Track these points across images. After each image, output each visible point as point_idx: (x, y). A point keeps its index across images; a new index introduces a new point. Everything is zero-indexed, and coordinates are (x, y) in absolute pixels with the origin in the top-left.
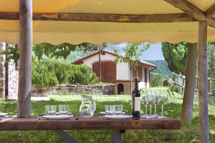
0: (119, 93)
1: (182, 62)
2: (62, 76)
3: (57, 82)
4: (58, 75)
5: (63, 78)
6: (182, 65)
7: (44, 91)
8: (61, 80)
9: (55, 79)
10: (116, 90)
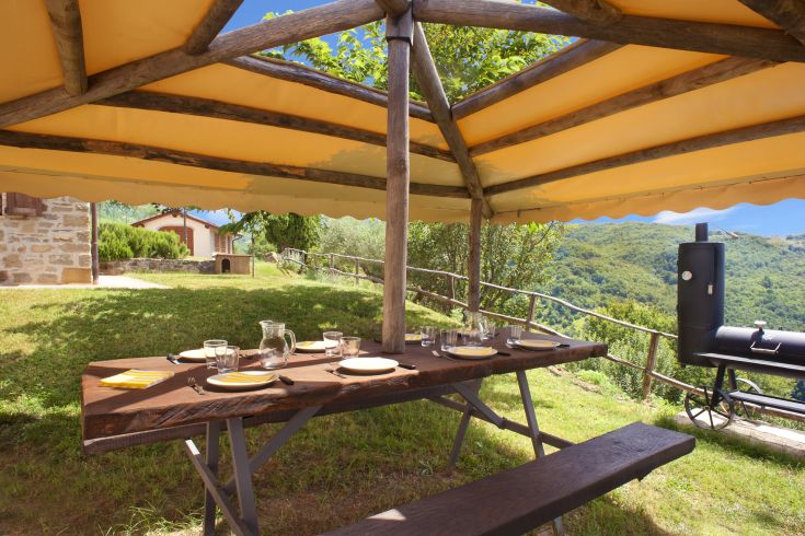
0: (224, 272)
1: (285, 233)
2: (138, 247)
3: (131, 253)
4: (132, 244)
5: (140, 249)
6: (285, 237)
7: (111, 267)
8: (137, 253)
9: (128, 250)
10: (220, 267)
